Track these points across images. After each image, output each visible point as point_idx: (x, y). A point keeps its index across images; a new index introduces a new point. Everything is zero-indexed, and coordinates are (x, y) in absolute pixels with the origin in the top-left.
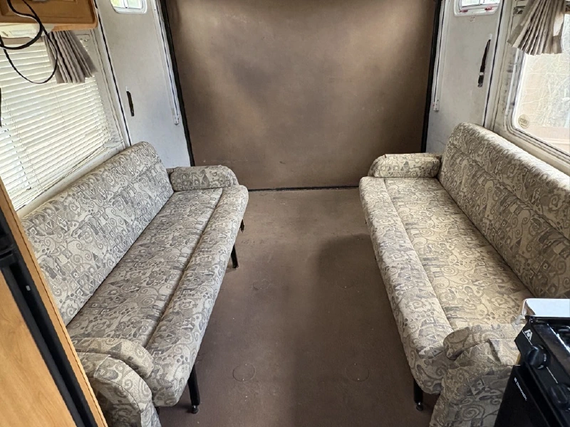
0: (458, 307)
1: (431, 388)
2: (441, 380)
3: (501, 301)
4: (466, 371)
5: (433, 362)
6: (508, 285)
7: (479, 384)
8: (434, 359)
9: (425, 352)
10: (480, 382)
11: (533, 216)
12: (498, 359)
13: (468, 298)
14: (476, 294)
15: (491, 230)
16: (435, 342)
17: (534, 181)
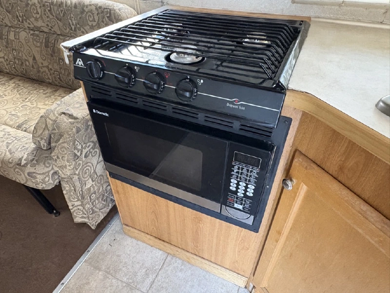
0: (26, 120)
1: (51, 181)
2: (53, 169)
3: (52, 100)
4: (63, 143)
5: (37, 161)
6: (49, 90)
7: (77, 145)
8: (36, 158)
9: (25, 160)
10: (77, 143)
11: (29, 32)
12: (76, 118)
13: (28, 111)
14: (32, 106)
15: (9, 64)
16: (27, 149)
17: (10, 4)
